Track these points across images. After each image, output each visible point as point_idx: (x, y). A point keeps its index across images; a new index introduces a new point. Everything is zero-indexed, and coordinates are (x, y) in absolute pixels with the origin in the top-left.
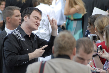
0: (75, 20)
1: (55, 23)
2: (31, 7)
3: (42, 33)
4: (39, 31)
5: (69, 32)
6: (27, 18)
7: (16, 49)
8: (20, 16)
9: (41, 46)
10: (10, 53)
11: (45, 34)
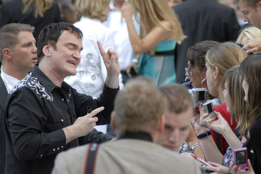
0: (158, 54)
1: (114, 60)
2: (56, 24)
3: (86, 84)
4: (79, 79)
5: (149, 81)
6: (51, 49)
7: (36, 121)
8: (34, 44)
9: (89, 108)
10: (24, 130)
11: (93, 86)
